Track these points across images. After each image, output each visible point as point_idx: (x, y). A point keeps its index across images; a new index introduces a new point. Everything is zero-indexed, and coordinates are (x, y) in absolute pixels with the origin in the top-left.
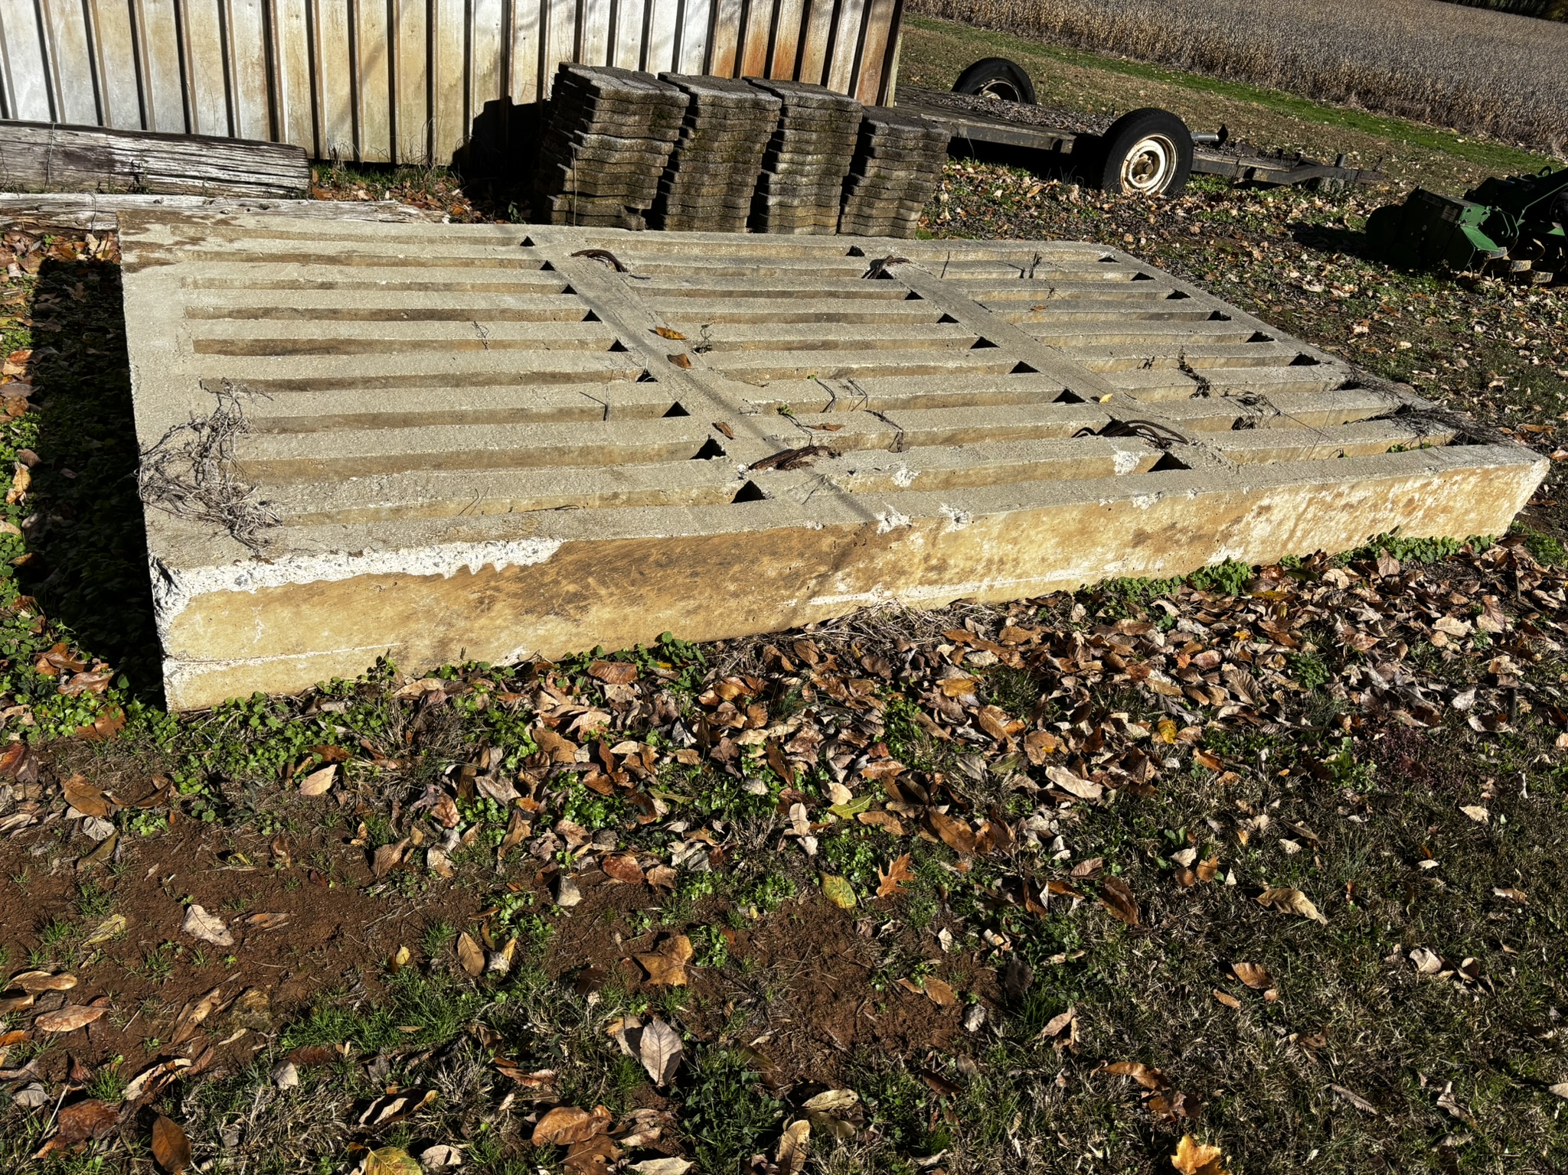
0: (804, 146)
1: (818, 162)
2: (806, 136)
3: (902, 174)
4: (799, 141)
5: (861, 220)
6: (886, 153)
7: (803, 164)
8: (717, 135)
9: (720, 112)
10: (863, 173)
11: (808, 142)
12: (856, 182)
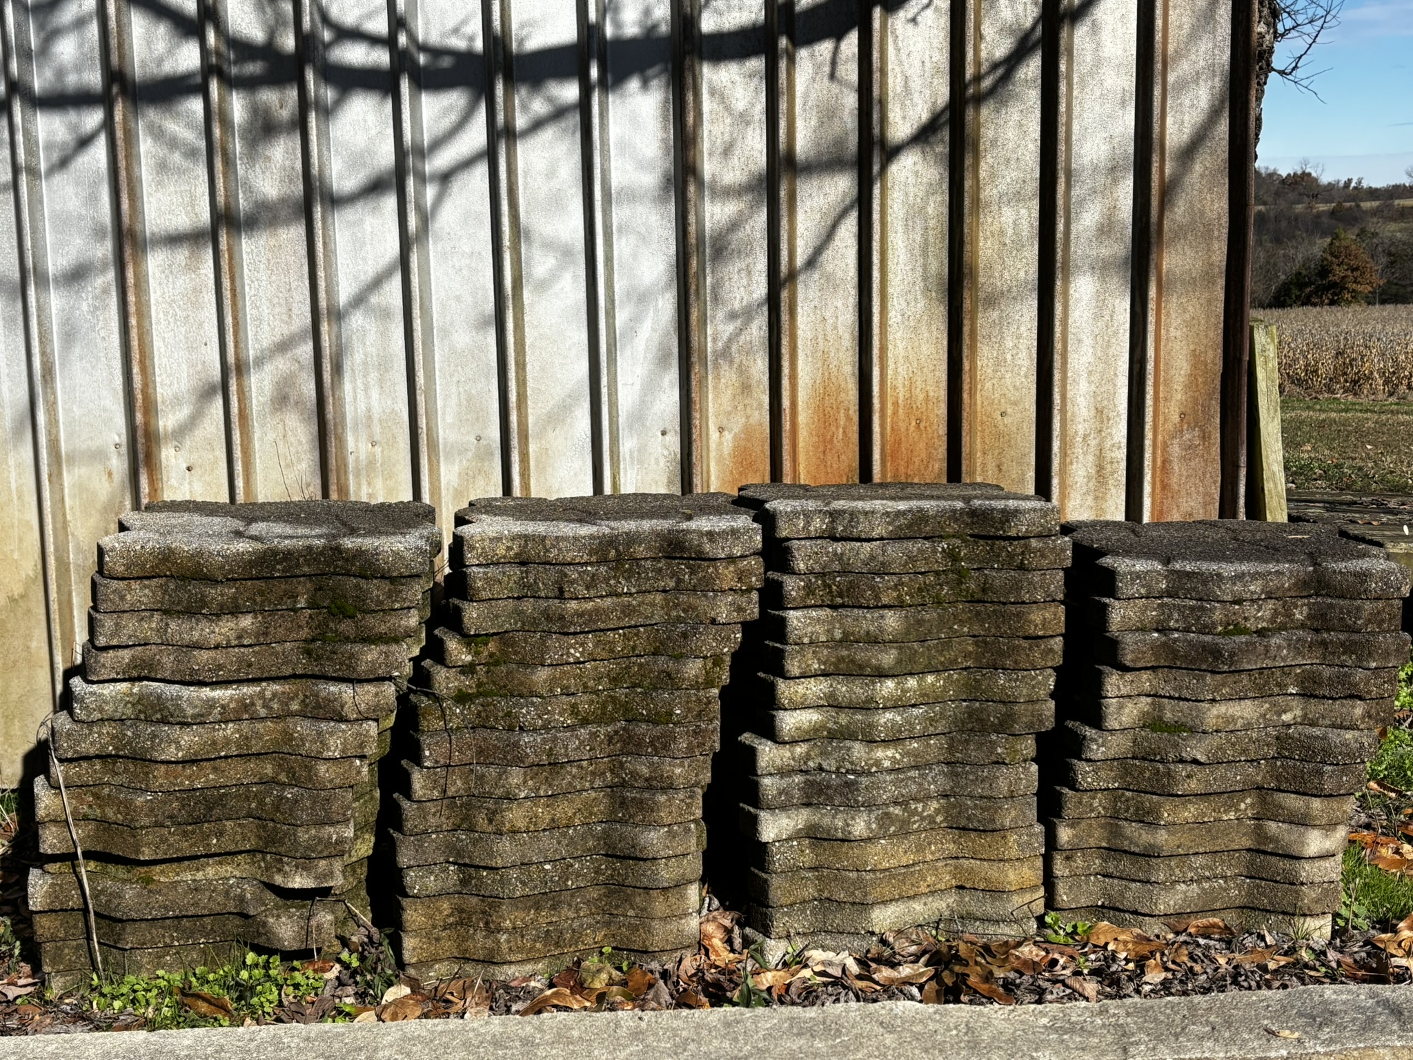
0: (862, 654)
1: (927, 699)
2: (866, 622)
3: (1245, 711)
4: (847, 640)
5: (1125, 865)
6: (1168, 649)
7: (868, 706)
8: (543, 648)
9: (545, 579)
10: (1096, 719)
11: (873, 640)
12: (1076, 747)
